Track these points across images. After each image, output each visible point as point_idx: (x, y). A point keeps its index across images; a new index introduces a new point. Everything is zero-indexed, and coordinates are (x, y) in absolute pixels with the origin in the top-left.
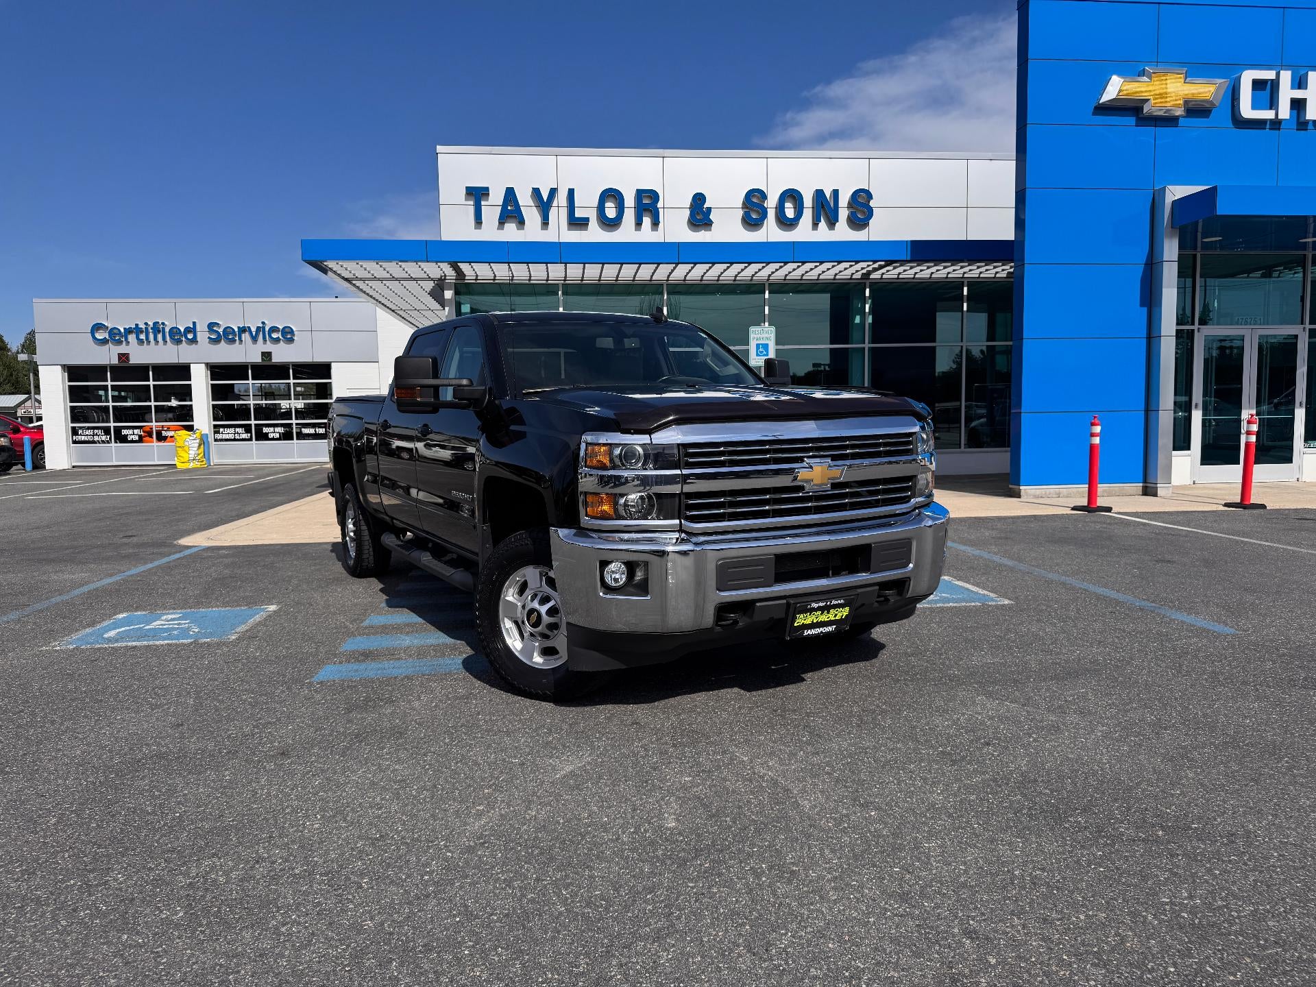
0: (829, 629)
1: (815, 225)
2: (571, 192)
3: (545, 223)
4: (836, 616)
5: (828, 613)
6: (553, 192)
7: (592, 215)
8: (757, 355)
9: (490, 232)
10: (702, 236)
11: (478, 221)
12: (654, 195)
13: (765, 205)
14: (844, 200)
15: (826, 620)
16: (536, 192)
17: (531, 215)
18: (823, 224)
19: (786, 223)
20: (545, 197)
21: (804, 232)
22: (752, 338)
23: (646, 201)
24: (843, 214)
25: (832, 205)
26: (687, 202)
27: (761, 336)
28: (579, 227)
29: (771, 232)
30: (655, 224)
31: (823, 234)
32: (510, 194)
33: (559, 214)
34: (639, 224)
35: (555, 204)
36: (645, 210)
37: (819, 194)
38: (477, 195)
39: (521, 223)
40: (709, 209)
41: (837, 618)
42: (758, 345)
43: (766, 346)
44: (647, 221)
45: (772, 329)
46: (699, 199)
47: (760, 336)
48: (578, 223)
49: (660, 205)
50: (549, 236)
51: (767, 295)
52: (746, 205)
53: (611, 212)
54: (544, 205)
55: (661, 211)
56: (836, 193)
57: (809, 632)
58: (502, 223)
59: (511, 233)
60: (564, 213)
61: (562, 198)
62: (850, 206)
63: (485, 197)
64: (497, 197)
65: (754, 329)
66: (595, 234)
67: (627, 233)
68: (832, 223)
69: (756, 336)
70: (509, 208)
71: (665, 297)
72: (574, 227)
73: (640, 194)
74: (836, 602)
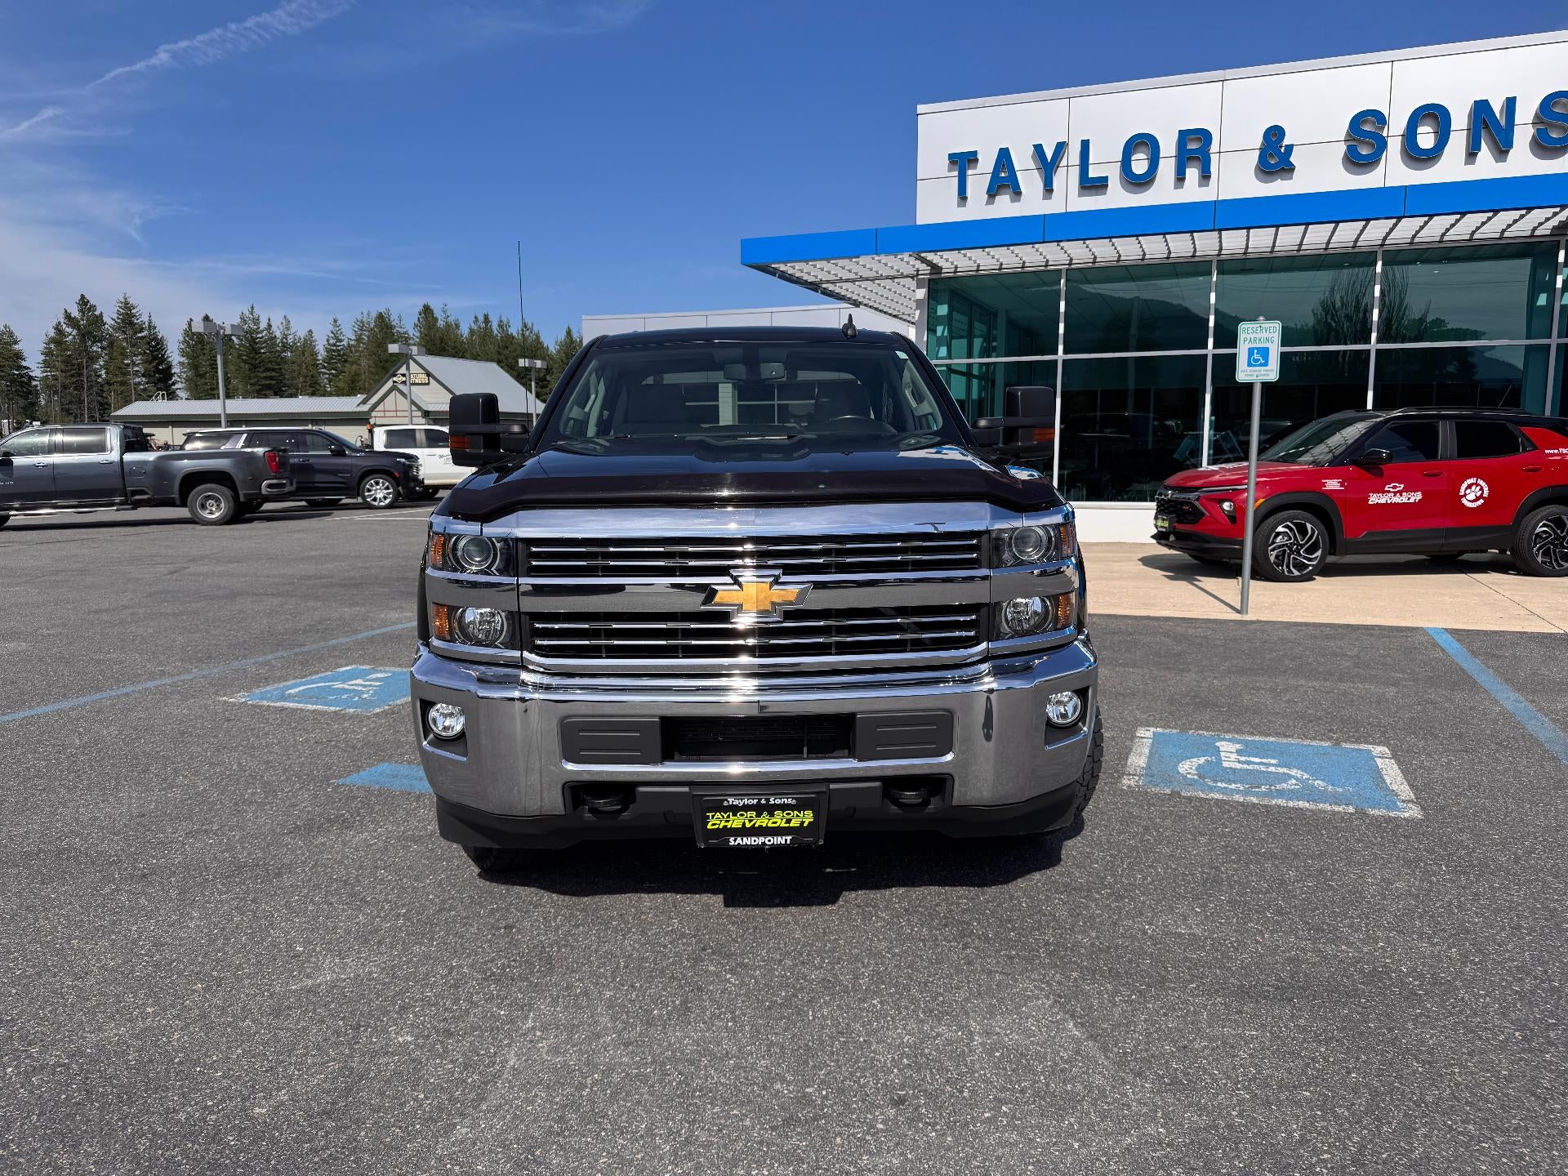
0: (780, 840)
1: (1472, 154)
2: (1085, 145)
3: (1048, 190)
4: (789, 821)
5: (772, 815)
6: (1061, 148)
7: (1114, 174)
8: (1249, 364)
9: (978, 209)
10: (1279, 187)
11: (962, 196)
12: (1204, 136)
13: (1385, 134)
14: (1525, 114)
15: (770, 825)
16: (1039, 149)
17: (1029, 180)
18: (1485, 153)
19: (1416, 156)
20: (1049, 155)
21: (1451, 168)
22: (1242, 340)
23: (1192, 146)
24: (1523, 134)
25: (1503, 123)
26: (1258, 141)
27: (1258, 336)
28: (1094, 191)
29: (1393, 172)
30: (1205, 176)
31: (1486, 167)
32: (1004, 157)
33: (1067, 178)
34: (1180, 178)
35: (1064, 162)
36: (1190, 159)
37: (1481, 109)
38: (963, 162)
39: (1017, 193)
40: (1290, 148)
41: (792, 825)
42: (1251, 351)
43: (1264, 352)
44: (1192, 173)
45: (1277, 325)
46: (1274, 135)
47: (1255, 335)
48: (1092, 185)
49: (1214, 148)
50: (1055, 206)
51: (1379, 268)
52: (1350, 136)
53: (1140, 166)
54: (1048, 166)
55: (1214, 158)
56: (1511, 103)
57: (739, 840)
58: (992, 193)
59: (1004, 208)
60: (1075, 173)
61: (1073, 155)
62: (1538, 120)
63: (972, 165)
64: (986, 163)
65: (1246, 326)
66: (1117, 197)
67: (1163, 192)
68: (1502, 150)
69: (1248, 337)
70: (1003, 175)
71: (1214, 279)
72: (1086, 192)
73: (1184, 136)
74: (778, 801)
